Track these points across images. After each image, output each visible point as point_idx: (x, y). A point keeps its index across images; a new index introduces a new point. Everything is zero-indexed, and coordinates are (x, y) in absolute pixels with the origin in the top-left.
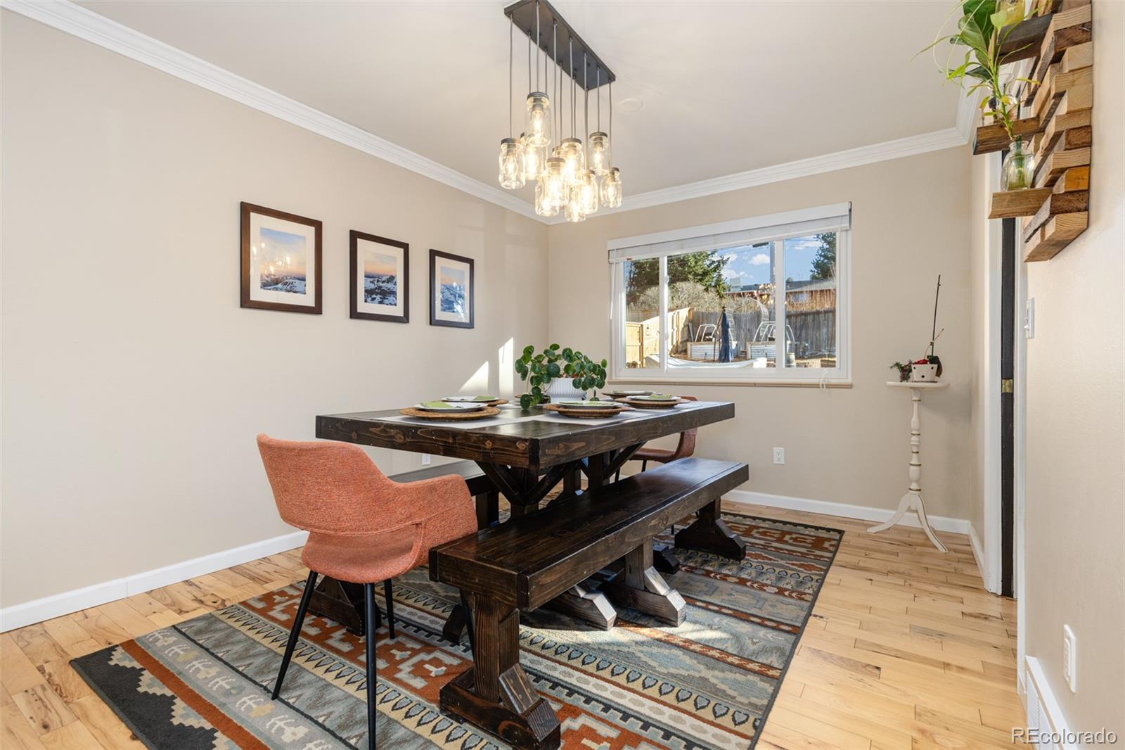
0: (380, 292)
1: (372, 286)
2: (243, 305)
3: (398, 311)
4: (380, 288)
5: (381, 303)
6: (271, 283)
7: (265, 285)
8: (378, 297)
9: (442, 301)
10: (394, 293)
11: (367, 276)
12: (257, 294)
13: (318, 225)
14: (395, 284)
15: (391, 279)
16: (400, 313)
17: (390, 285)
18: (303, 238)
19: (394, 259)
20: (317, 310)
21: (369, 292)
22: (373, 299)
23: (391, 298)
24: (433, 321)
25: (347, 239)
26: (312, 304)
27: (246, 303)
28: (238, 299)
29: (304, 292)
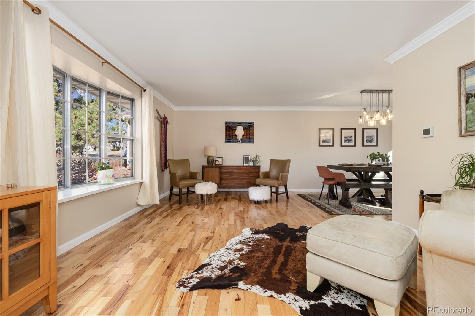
1: (346, 139)
3: (353, 144)
4: (348, 139)
6: (324, 142)
8: (347, 142)
9: (367, 141)
11: (345, 137)
12: (322, 144)
13: (333, 129)
14: (352, 138)
17: (351, 139)
18: (330, 132)
19: (352, 132)
20: (333, 146)
21: (345, 141)
22: (346, 142)
23: (351, 142)
24: (364, 146)
25: (340, 130)
26: (332, 145)
27: (320, 146)
28: (318, 145)
29: (330, 143)
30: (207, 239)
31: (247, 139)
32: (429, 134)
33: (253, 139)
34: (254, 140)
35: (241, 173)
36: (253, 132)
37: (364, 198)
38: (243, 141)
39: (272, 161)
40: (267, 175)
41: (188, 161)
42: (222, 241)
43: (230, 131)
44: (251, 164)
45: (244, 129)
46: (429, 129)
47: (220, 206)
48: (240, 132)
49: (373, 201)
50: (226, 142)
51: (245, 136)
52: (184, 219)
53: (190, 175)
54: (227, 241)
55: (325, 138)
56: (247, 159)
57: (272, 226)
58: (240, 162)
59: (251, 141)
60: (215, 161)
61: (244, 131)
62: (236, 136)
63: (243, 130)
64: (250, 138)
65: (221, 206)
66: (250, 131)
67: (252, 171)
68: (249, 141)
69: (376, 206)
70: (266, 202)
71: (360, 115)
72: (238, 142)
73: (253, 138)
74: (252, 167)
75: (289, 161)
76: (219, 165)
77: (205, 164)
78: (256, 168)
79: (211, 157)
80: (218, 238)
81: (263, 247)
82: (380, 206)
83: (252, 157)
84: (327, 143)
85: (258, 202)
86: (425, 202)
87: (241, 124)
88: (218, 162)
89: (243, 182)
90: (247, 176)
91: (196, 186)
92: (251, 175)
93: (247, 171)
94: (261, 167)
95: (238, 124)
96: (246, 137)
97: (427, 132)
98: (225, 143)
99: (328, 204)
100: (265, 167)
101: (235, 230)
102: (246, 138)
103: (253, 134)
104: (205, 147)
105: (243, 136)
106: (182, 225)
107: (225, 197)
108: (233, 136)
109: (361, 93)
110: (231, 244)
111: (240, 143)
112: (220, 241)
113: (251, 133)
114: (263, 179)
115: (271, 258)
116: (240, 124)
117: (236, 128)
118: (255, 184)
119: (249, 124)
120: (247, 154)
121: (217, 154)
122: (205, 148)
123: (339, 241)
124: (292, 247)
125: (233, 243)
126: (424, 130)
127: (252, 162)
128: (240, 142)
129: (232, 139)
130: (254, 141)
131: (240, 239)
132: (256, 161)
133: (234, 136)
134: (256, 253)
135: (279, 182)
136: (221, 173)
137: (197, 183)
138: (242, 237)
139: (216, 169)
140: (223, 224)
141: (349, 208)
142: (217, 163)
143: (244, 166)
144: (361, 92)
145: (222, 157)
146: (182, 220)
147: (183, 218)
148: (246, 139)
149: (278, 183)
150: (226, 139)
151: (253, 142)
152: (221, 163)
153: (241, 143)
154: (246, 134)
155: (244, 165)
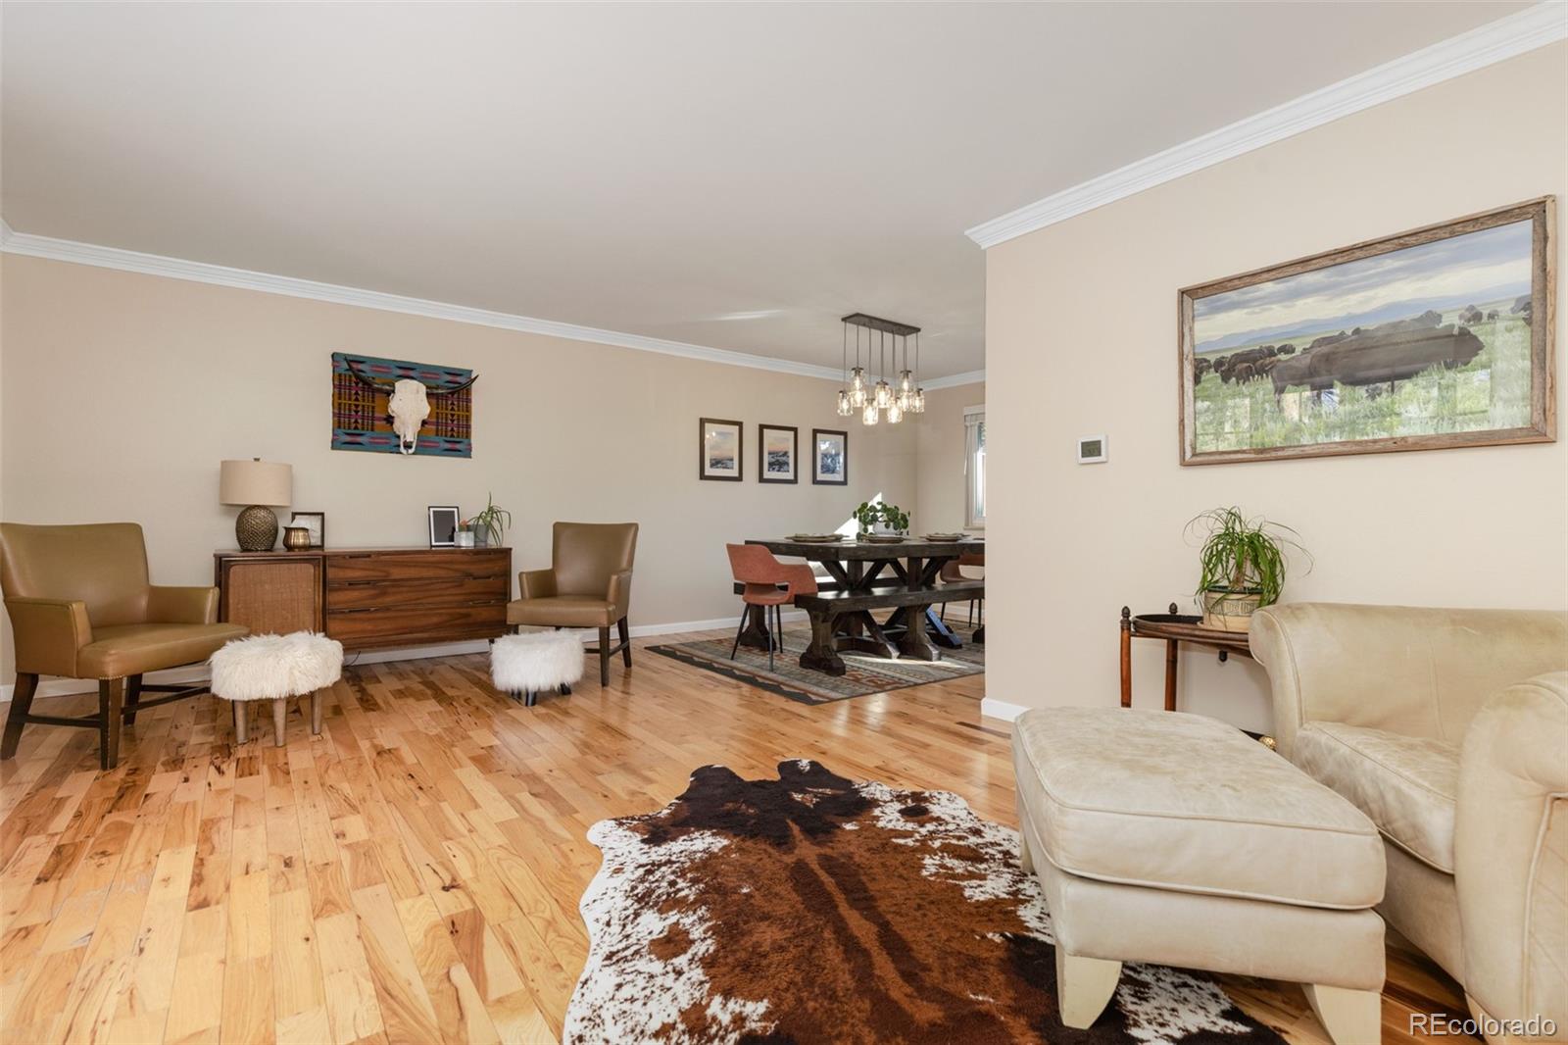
0: (778, 464)
1: (773, 460)
2: (701, 478)
3: (790, 476)
4: (778, 461)
5: (779, 471)
6: (716, 463)
7: (712, 466)
8: (777, 468)
9: (822, 466)
10: (787, 464)
11: (770, 453)
12: (709, 471)
13: (740, 424)
14: (788, 457)
15: (785, 454)
16: (792, 477)
17: (784, 458)
18: (732, 434)
19: (787, 440)
20: (739, 479)
21: (771, 464)
22: (774, 469)
23: (785, 467)
24: (815, 482)
25: (758, 431)
26: (736, 475)
27: (703, 477)
28: (698, 475)
29: (732, 468)
30: (454, 932)
31: (440, 439)
32: (1099, 454)
33: (466, 441)
34: (470, 445)
35: (430, 578)
36: (468, 409)
37: (851, 640)
38: (424, 447)
39: (559, 529)
40: (544, 586)
41: (135, 530)
42: (549, 923)
43: (360, 398)
44: (465, 541)
45: (429, 395)
46: (1099, 442)
47: (371, 739)
48: (410, 405)
49: (881, 644)
50: (336, 445)
51: (432, 423)
52: (212, 851)
53: (148, 605)
54: (571, 911)
55: (718, 454)
56: (444, 522)
57: (685, 790)
58: (411, 534)
59: (458, 446)
60: (288, 530)
61: (430, 403)
62: (390, 420)
63: (425, 398)
64: (452, 436)
65: (376, 741)
66: (453, 404)
67: (474, 569)
68: (448, 446)
69: (890, 658)
70: (565, 690)
71: (842, 389)
72: (402, 449)
73: (468, 435)
74: (466, 552)
75: (633, 529)
76: (308, 547)
77: (229, 543)
78: (492, 556)
79: (262, 513)
80: (510, 908)
81: (748, 896)
82: (899, 657)
83: (470, 510)
84: (721, 470)
85: (536, 698)
86: (1132, 638)
87: (411, 373)
88: (301, 534)
89: (435, 620)
90: (453, 591)
91: (217, 658)
92: (471, 585)
93: (456, 570)
94: (513, 552)
95: (400, 372)
96: (434, 427)
97: (1091, 449)
98: (333, 448)
99: (772, 670)
100: (531, 553)
101: (553, 848)
102: (437, 435)
103: (468, 418)
104: (224, 464)
105: (424, 423)
106: (228, 888)
107: (359, 695)
108: (373, 420)
109: (843, 323)
110: (608, 924)
111: (411, 451)
112: (539, 925)
113: (458, 416)
114: (538, 601)
115: (827, 934)
116: (408, 370)
117: (394, 386)
118: (505, 621)
119: (449, 378)
120: (444, 500)
121: (291, 501)
122: (226, 466)
123: (1205, 815)
124: (843, 860)
125: (615, 915)
126: (1083, 444)
127: (471, 534)
128: (411, 447)
129: (369, 433)
130: (470, 450)
131: (623, 882)
132: (489, 526)
133: (379, 419)
134: (750, 933)
135: (610, 609)
136: (326, 585)
137: (219, 645)
138: (618, 871)
139: (299, 565)
140: (470, 831)
141: (839, 675)
142: (298, 539)
143: (436, 552)
144: (844, 320)
145: (322, 514)
146: (200, 863)
147: (193, 848)
148: (437, 439)
149: (609, 612)
150: (340, 431)
151: (467, 453)
152: (315, 541)
153: (413, 454)
154: (437, 418)
155: (432, 546)
